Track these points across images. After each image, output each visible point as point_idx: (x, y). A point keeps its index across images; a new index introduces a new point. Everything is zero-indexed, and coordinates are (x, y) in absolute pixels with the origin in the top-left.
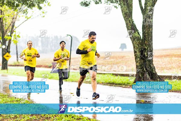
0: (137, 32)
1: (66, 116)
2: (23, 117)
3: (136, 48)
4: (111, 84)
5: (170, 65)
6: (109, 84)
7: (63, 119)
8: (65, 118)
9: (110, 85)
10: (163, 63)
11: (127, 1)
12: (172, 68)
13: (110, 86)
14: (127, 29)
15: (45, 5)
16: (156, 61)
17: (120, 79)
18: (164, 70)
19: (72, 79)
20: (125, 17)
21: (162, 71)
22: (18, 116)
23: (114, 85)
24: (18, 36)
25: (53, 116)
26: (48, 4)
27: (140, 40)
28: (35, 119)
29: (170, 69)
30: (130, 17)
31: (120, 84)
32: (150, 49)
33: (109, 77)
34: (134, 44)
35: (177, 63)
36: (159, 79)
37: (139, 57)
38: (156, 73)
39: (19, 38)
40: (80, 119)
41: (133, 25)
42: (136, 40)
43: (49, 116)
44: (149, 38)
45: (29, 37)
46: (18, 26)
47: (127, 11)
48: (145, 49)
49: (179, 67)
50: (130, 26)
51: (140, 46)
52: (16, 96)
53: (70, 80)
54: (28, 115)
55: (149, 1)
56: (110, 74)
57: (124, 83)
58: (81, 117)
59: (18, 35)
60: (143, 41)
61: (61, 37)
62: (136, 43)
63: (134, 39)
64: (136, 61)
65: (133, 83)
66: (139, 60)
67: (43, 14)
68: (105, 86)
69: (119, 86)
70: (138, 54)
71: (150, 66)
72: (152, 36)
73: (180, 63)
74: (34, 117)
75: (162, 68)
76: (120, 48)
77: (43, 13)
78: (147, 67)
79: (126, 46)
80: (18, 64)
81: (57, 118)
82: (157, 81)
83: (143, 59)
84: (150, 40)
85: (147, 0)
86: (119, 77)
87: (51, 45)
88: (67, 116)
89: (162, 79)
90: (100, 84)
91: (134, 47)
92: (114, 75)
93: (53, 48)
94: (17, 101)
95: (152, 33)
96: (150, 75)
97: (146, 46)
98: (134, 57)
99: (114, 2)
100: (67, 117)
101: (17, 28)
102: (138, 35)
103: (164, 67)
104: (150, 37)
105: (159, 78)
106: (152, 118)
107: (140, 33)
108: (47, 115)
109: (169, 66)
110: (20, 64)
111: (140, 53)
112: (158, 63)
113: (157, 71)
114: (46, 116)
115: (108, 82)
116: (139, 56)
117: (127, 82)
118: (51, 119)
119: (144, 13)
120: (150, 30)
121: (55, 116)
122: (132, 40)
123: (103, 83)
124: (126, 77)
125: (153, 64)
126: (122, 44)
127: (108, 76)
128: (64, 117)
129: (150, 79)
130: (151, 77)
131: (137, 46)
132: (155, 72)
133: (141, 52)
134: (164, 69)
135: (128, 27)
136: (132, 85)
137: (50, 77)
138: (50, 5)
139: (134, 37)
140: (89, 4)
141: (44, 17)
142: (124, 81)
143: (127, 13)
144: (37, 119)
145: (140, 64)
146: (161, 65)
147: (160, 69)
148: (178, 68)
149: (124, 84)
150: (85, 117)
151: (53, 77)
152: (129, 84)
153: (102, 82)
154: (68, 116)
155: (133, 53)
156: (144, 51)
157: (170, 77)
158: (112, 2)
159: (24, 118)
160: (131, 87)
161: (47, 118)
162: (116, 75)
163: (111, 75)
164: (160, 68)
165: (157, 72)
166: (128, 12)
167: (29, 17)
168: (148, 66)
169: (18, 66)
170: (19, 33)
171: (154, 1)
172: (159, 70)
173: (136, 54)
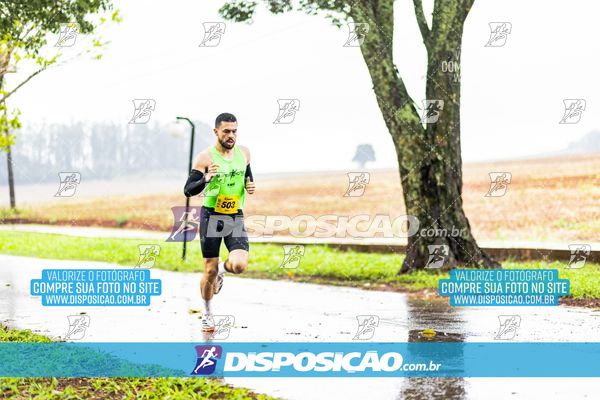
0: (408, 107)
1: (176, 388)
2: (31, 391)
3: (405, 158)
4: (325, 277)
5: (518, 214)
6: (318, 280)
7: (165, 398)
8: (172, 394)
9: (322, 280)
10: (496, 206)
11: (377, 5)
12: (527, 224)
13: (320, 284)
14: (375, 95)
15: (103, 20)
16: (471, 202)
17: (354, 260)
18: (500, 230)
19: (195, 266)
20: (370, 56)
21: (494, 234)
22: (14, 388)
23: (335, 282)
24: (13, 123)
25: (131, 387)
26: (114, 15)
27: (419, 133)
28: (71, 397)
29: (520, 226)
30: (385, 57)
31: (354, 278)
32: (452, 163)
33: (320, 255)
34: (400, 147)
35: (543, 207)
36: (482, 261)
37: (416, 189)
38: (474, 240)
39: (17, 130)
40: (222, 395)
41: (395, 84)
42: (404, 132)
43: (119, 388)
44: (448, 124)
45: (52, 126)
46: (14, 91)
47: (376, 37)
48: (436, 161)
49: (550, 219)
50: (387, 87)
51: (419, 150)
52: (7, 324)
53: (189, 266)
54: (48, 386)
55: (447, 4)
56: (322, 245)
57: (367, 275)
58: (226, 391)
59: (13, 118)
60: (429, 136)
61: (157, 124)
62: (407, 140)
63: (400, 129)
64: (407, 203)
65: (399, 274)
66: (418, 199)
67: (96, 47)
68: (304, 285)
69: (352, 286)
70: (414, 177)
71: (454, 217)
72: (459, 120)
73: (550, 207)
74: (68, 392)
75: (493, 223)
76: (354, 159)
77: (98, 45)
78: (442, 221)
79: (373, 153)
80: (14, 216)
81: (147, 393)
82: (477, 266)
83: (430, 195)
84: (453, 131)
85: (441, 2)
86: (352, 254)
87: (126, 150)
88: (179, 386)
89: (492, 259)
90: (290, 279)
91: (400, 157)
92: (335, 250)
93: (131, 161)
94: (11, 339)
95: (457, 108)
96: (455, 246)
97: (440, 153)
98: (400, 187)
99: (333, 6)
100: (180, 390)
101: (9, 95)
102: (413, 117)
103: (500, 222)
104: (452, 123)
105: (484, 256)
106: (461, 390)
107: (418, 111)
108: (113, 383)
109: (517, 216)
110: (21, 216)
111: (419, 175)
112: (479, 208)
113: (476, 232)
114: (108, 387)
115: (314, 271)
116: (417, 185)
117: (377, 271)
118: (125, 397)
119: (431, 43)
120: (452, 100)
121: (139, 387)
122: (393, 131)
123: (297, 275)
124: (373, 256)
125: (462, 212)
126: (360, 147)
127: (314, 252)
128: (169, 390)
129: (452, 259)
130: (456, 252)
131: (411, 152)
132: (471, 236)
133: (425, 171)
134: (499, 226)
135: (379, 89)
136: (395, 282)
137: (121, 258)
138: (119, 21)
139: (399, 123)
140: (251, 12)
141: (99, 57)
142: (366, 269)
143: (376, 43)
144: (78, 398)
145: (419, 209)
146: (488, 213)
147: (485, 227)
148: (545, 222)
149: (368, 279)
150: (237, 389)
151: (131, 257)
152: (385, 277)
153: (295, 271)
154: (183, 386)
155: (398, 174)
156: (432, 169)
157: (519, 254)
158: (325, 6)
159: (33, 396)
160: (392, 286)
161: (113, 394)
162: (343, 248)
163: (326, 247)
164: (486, 222)
165: (475, 237)
166: (379, 40)
167: (49, 60)
168: (447, 219)
169: (14, 221)
170: (17, 112)
171: (465, 2)
172: (482, 229)
173: (407, 180)
